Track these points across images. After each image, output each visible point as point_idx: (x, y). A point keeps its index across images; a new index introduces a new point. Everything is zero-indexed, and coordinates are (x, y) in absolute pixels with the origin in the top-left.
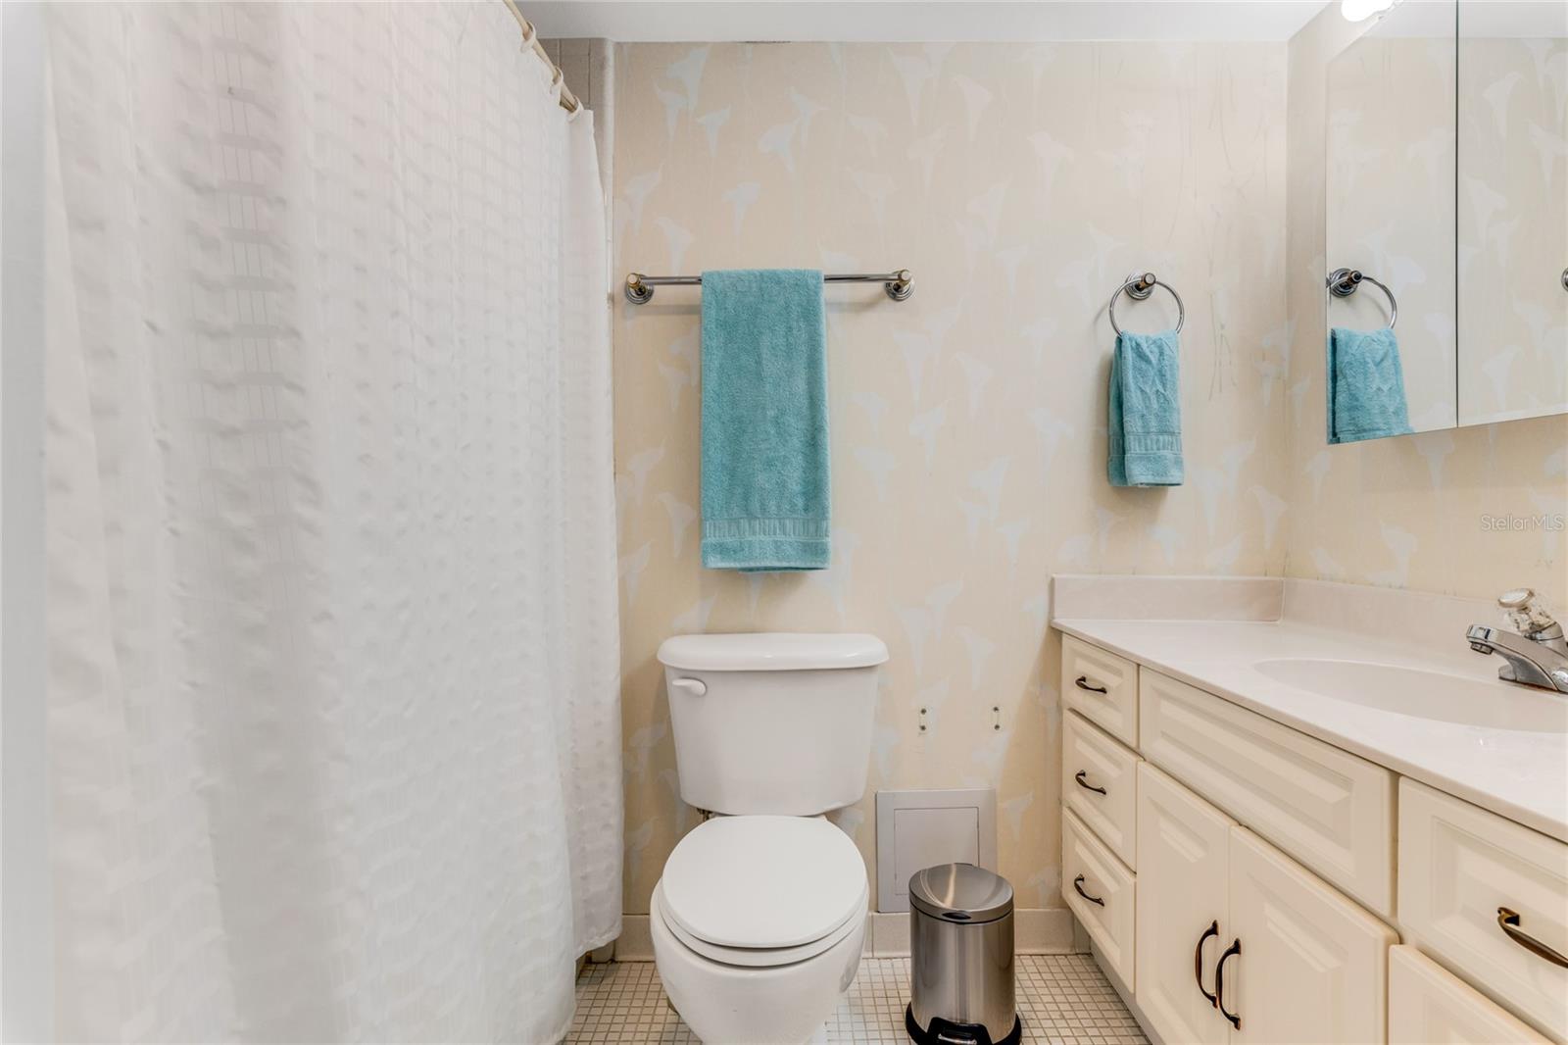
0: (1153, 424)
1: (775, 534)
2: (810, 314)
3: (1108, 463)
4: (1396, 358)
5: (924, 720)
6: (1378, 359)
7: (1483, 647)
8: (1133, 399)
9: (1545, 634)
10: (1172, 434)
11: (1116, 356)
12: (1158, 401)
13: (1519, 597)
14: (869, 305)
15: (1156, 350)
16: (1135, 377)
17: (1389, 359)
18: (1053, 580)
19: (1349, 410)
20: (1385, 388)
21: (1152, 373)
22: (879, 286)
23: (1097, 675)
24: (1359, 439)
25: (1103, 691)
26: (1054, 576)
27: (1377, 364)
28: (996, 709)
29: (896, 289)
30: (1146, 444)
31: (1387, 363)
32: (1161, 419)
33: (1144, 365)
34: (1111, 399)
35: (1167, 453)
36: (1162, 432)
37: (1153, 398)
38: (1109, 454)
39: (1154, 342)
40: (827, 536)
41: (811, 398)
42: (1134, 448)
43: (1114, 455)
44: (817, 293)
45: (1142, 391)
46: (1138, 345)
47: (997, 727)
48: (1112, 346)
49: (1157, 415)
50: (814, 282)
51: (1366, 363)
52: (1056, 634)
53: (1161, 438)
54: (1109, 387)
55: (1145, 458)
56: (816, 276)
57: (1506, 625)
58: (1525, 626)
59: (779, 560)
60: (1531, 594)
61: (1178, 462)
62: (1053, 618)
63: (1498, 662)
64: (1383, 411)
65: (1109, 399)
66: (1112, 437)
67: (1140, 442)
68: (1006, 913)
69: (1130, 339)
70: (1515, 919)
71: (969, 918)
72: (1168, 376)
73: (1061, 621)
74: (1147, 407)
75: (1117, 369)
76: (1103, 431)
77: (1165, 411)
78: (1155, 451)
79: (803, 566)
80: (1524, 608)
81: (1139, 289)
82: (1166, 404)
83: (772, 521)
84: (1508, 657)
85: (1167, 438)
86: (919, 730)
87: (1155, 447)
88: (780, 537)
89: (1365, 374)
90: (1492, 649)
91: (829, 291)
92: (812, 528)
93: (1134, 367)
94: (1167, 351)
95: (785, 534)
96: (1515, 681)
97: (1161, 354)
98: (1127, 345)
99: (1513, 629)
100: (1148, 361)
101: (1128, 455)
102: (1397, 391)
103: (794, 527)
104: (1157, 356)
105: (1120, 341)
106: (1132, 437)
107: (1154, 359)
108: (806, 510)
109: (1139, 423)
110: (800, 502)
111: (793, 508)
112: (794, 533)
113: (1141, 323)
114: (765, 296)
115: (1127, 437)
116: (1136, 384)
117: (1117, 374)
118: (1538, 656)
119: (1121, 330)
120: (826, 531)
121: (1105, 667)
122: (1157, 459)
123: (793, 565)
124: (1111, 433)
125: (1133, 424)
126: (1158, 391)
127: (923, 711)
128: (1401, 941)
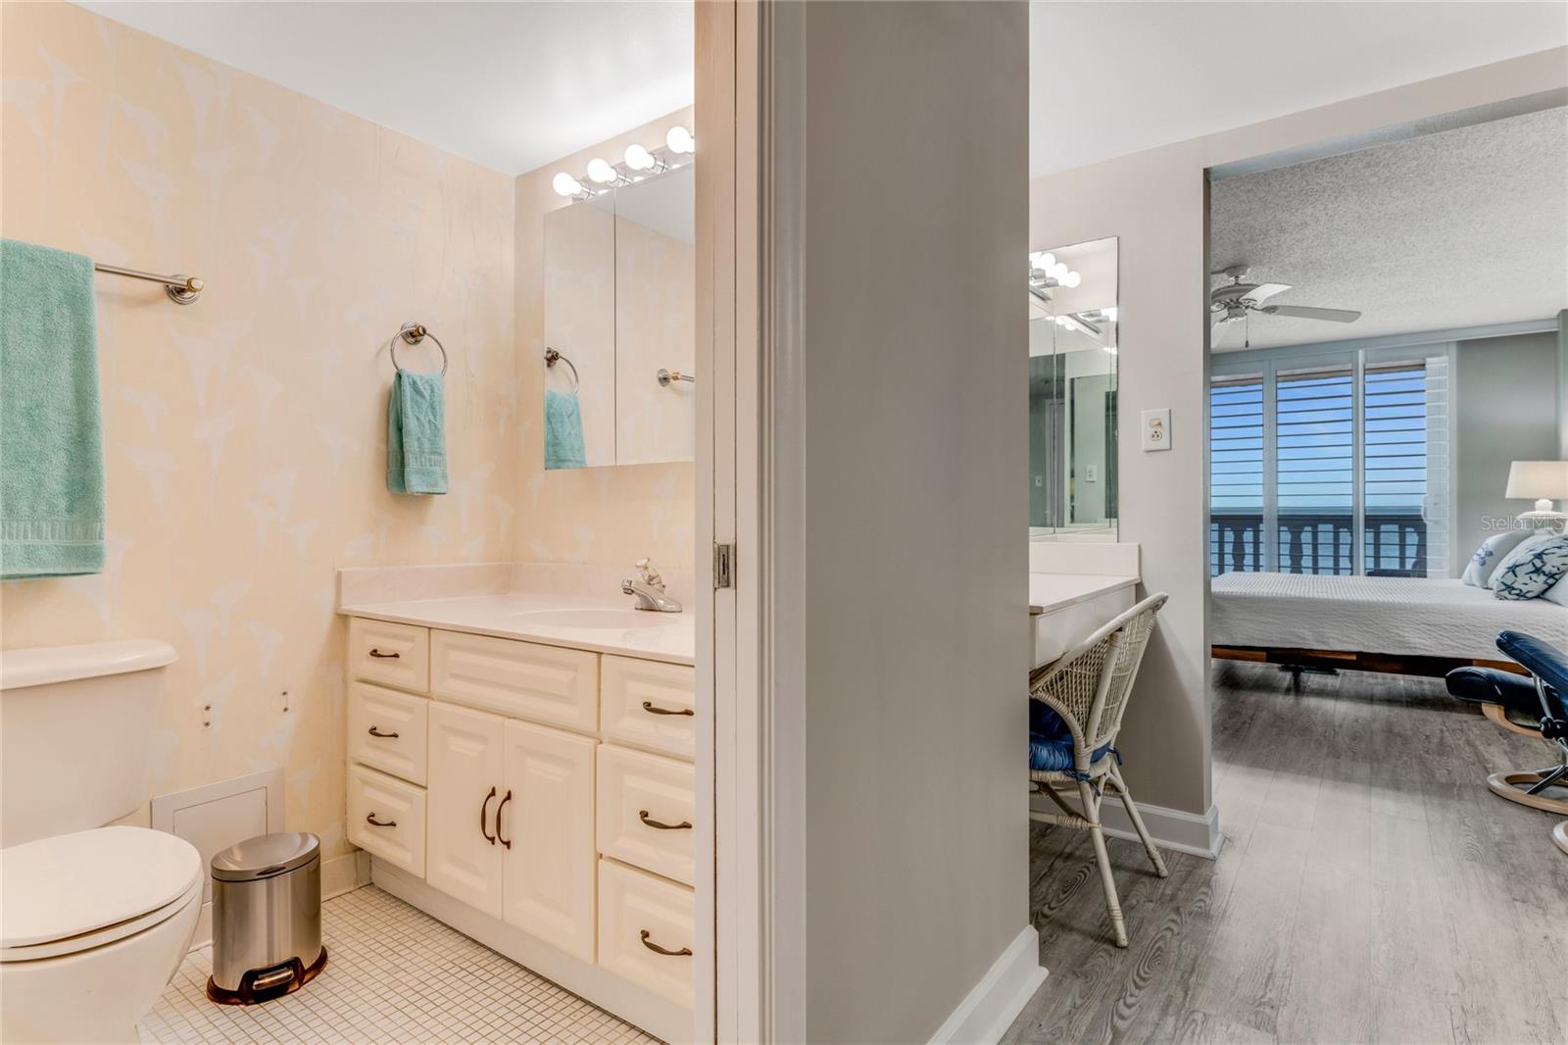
0: (427, 446)
1: (26, 537)
2: (77, 302)
3: (387, 473)
4: (578, 414)
5: (208, 716)
6: (569, 413)
7: (629, 591)
8: (411, 424)
9: (654, 581)
10: (440, 454)
11: (395, 387)
12: (430, 428)
13: (643, 562)
14: (144, 302)
15: (428, 388)
16: (412, 408)
17: (575, 414)
18: (339, 574)
19: (553, 445)
20: (573, 432)
21: (425, 405)
22: (159, 287)
23: (386, 645)
24: (559, 468)
25: (396, 656)
26: (340, 569)
27: (569, 417)
28: (285, 693)
29: (178, 292)
30: (421, 462)
31: (574, 416)
32: (433, 443)
33: (419, 398)
34: (391, 421)
35: (436, 469)
36: (434, 453)
37: (427, 425)
38: (388, 467)
39: (427, 382)
40: (101, 538)
41: (78, 392)
42: (412, 464)
43: (394, 468)
44: (85, 282)
45: (417, 418)
46: (414, 382)
47: (286, 710)
48: (392, 378)
49: (429, 440)
50: (82, 268)
51: (562, 415)
52: (343, 618)
53: (432, 457)
54: (388, 411)
55: (421, 472)
56: (85, 262)
57: (638, 578)
58: (646, 578)
59: (32, 566)
60: (649, 560)
61: (444, 476)
62: (340, 605)
63: (635, 599)
64: (572, 448)
65: (388, 421)
66: (391, 455)
67: (416, 458)
68: (314, 857)
69: (408, 376)
70: (649, 705)
71: (284, 868)
72: (438, 410)
73: (348, 607)
74: (422, 433)
75: (396, 399)
76: (383, 447)
77: (436, 436)
78: (428, 467)
79: (65, 571)
80: (646, 568)
81: (414, 336)
82: (436, 430)
83: (22, 525)
84: (639, 595)
85: (437, 457)
86: (203, 726)
87: (428, 464)
88: (32, 541)
89: (562, 422)
90: (633, 591)
91: (99, 281)
92: (79, 530)
93: (412, 399)
94: (436, 390)
95: (40, 537)
96: (642, 609)
97: (432, 391)
98: (405, 381)
99: (642, 580)
100: (422, 396)
101: (407, 469)
102: (579, 436)
103: (52, 530)
104: (429, 392)
105: (399, 376)
106: (410, 455)
107: (427, 394)
108: (70, 510)
109: (416, 444)
110: (62, 503)
111: (52, 509)
112: (53, 537)
113: (416, 362)
114: (12, 270)
115: (406, 455)
116: (413, 412)
117: (396, 403)
118: (651, 592)
119: (400, 367)
120: (100, 533)
121: (395, 637)
122: (430, 474)
123: (51, 571)
124: (390, 449)
125: (411, 445)
126: (430, 421)
127: (208, 708)
128: (601, 743)
